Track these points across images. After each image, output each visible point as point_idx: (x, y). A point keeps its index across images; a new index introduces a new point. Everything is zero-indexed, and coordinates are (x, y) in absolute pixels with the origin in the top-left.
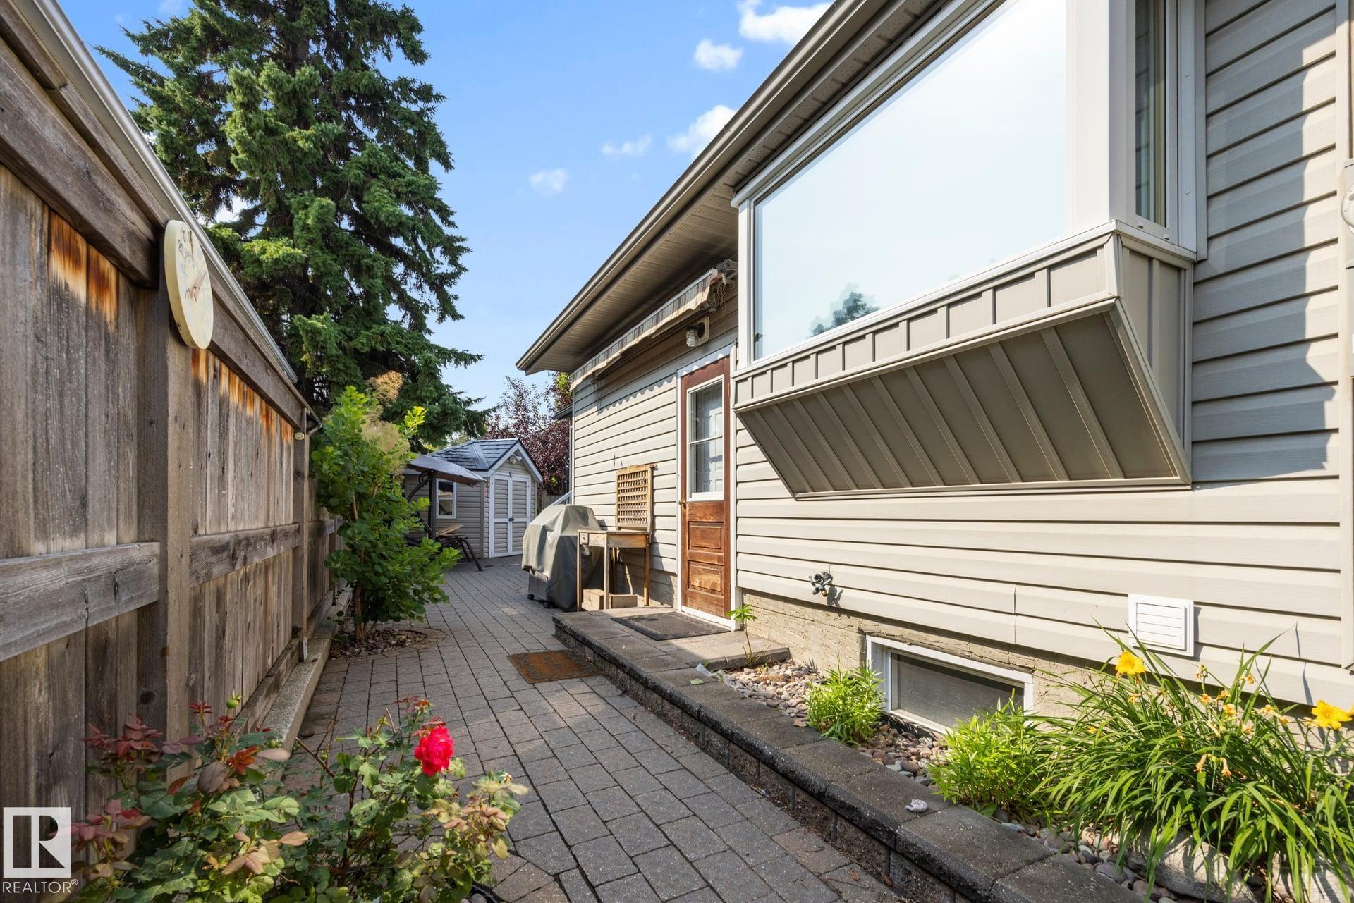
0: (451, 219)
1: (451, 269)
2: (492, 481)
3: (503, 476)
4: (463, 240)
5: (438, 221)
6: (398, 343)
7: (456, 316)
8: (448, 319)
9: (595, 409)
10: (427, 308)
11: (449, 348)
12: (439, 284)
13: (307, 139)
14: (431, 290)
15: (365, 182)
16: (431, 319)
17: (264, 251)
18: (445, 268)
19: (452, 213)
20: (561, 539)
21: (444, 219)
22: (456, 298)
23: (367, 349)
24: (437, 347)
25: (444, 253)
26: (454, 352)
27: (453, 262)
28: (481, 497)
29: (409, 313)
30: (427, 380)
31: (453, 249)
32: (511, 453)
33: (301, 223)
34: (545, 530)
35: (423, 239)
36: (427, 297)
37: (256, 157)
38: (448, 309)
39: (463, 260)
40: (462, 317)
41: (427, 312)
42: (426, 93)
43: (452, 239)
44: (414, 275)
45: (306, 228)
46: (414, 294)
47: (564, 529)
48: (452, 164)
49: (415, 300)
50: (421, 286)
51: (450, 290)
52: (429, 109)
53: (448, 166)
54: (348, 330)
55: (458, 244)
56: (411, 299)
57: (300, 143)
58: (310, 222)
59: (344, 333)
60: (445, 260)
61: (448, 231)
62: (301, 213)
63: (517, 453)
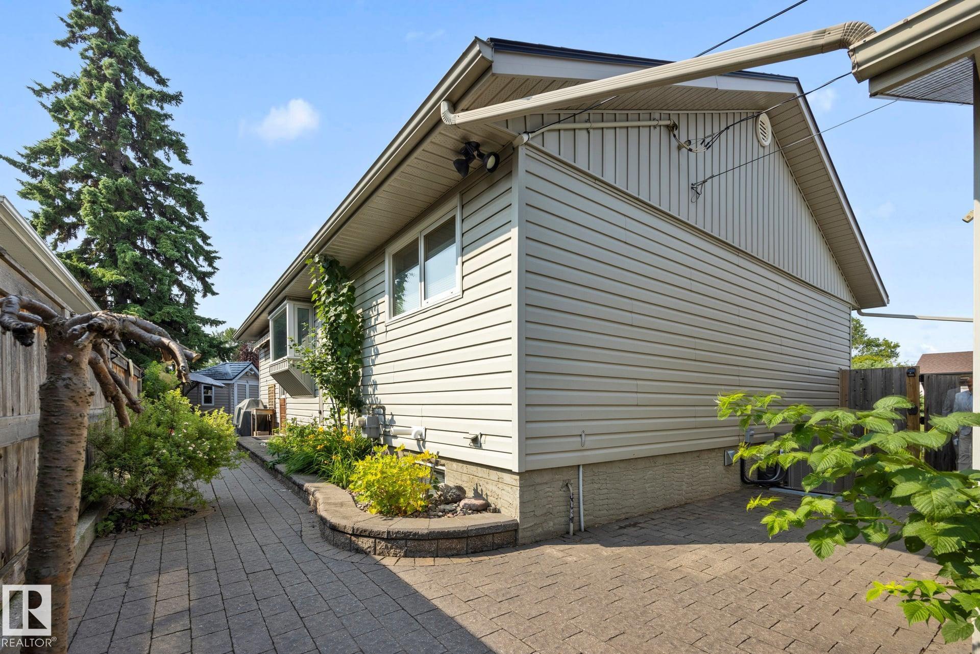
0: (209, 241)
1: (210, 269)
2: (236, 385)
3: (242, 382)
4: (216, 252)
5: (201, 243)
6: (177, 316)
7: (214, 294)
8: (209, 295)
9: (264, 359)
10: (196, 291)
11: (207, 317)
12: (202, 277)
13: (125, 218)
14: (198, 280)
15: (157, 235)
16: (198, 297)
17: (104, 276)
18: (206, 268)
19: (209, 238)
20: (245, 412)
21: (204, 242)
22: (213, 284)
23: (160, 321)
24: (199, 317)
25: (205, 259)
26: (209, 319)
27: (210, 265)
28: (229, 394)
29: (185, 294)
30: (194, 336)
31: (210, 258)
32: (247, 370)
33: (122, 260)
34: (240, 409)
35: (192, 256)
36: (196, 284)
37: (98, 228)
38: (208, 289)
39: (217, 264)
40: (217, 294)
41: (195, 293)
42: (191, 180)
43: (209, 252)
44: (187, 272)
45: (124, 262)
46: (187, 283)
47: (246, 408)
48: (207, 218)
49: (188, 287)
50: (191, 278)
51: (209, 280)
52: (193, 189)
53: (205, 219)
54: (149, 310)
55: (213, 255)
56: (185, 286)
57: (121, 220)
58: (127, 260)
59: (147, 312)
60: (205, 264)
61: (207, 248)
62: (123, 255)
63: (251, 370)
